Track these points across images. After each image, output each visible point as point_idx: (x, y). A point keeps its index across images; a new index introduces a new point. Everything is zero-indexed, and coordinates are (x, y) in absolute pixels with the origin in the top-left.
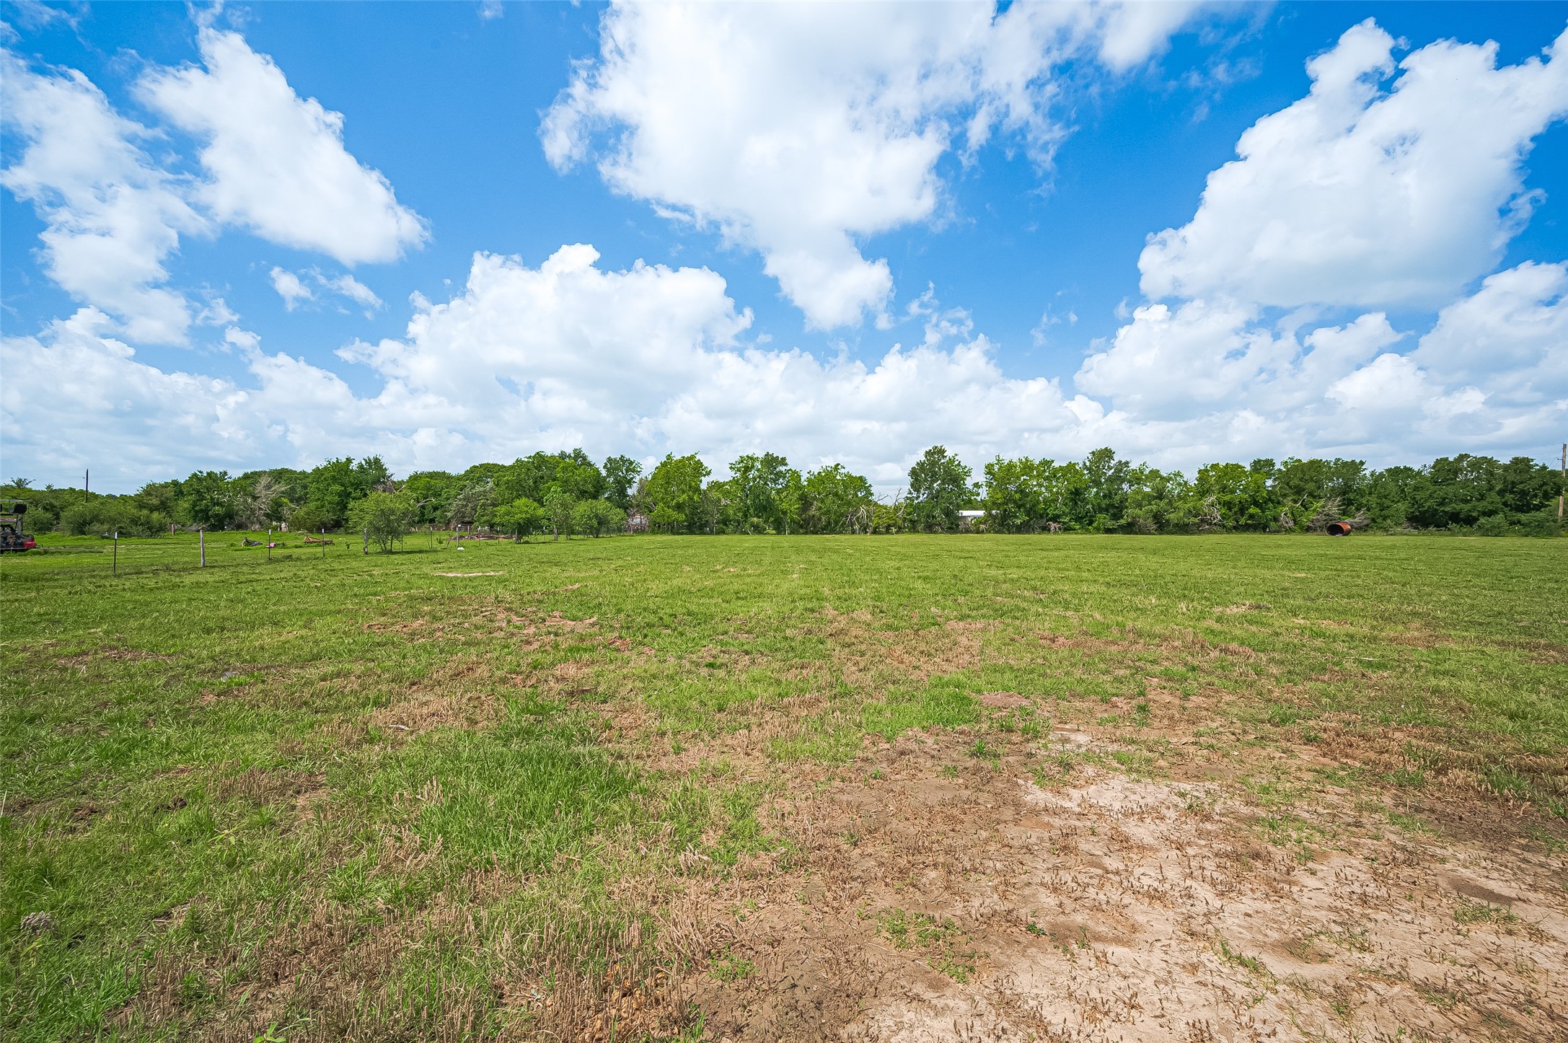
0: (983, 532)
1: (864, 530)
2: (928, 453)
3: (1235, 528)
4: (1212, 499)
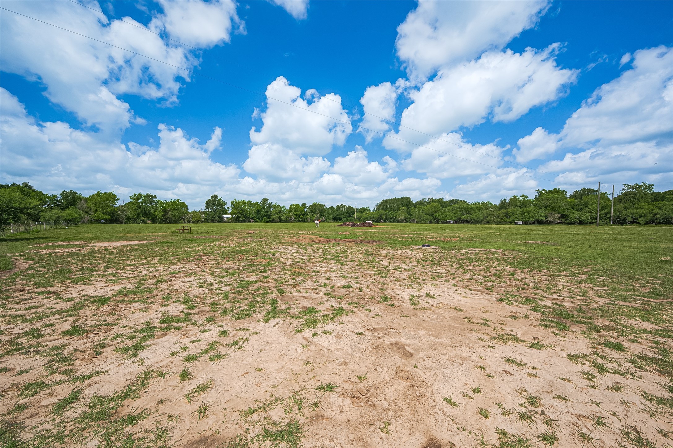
0: (230, 222)
1: (189, 222)
2: (212, 197)
3: (298, 221)
4: (292, 213)
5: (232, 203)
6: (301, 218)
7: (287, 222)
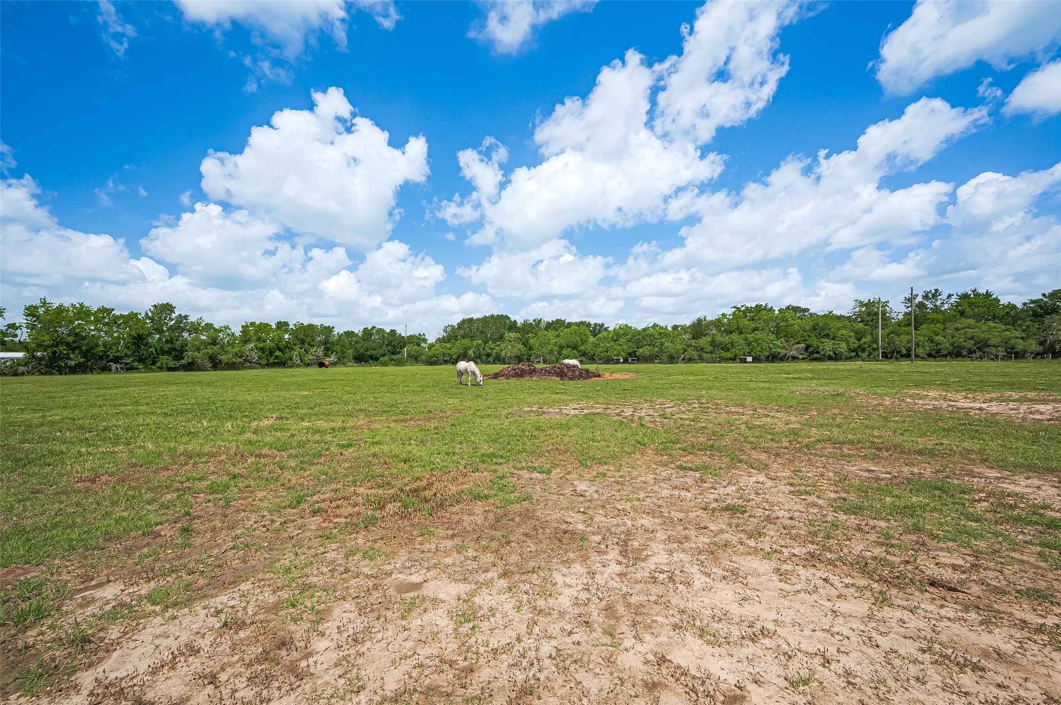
0: (23, 374)
3: (267, 365)
4: (252, 345)
5: (31, 311)
6: (277, 357)
7: (235, 369)
